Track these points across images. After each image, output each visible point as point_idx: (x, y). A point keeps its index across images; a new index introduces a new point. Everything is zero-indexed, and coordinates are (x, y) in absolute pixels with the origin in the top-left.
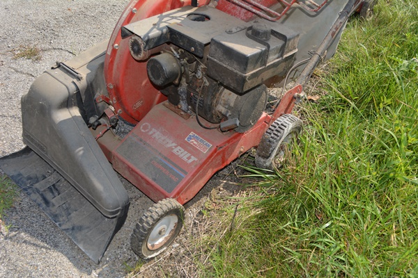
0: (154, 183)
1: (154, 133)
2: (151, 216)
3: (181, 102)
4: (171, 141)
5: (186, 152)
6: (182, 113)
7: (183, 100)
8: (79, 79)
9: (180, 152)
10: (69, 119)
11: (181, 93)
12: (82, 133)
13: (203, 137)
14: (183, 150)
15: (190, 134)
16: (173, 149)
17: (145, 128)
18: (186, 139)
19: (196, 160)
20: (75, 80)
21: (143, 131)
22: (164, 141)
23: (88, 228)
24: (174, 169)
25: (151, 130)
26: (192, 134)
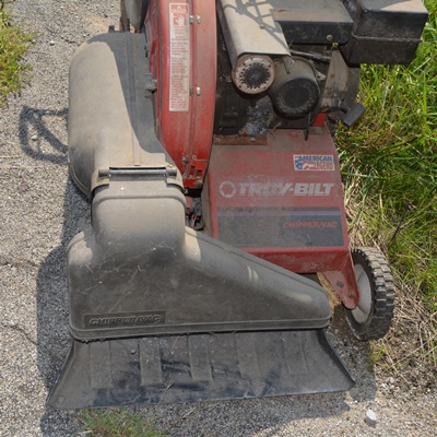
0: (313, 249)
1: (248, 188)
3: (248, 125)
4: (280, 185)
5: (312, 184)
6: (253, 139)
9: (305, 189)
13: (312, 153)
14: (306, 185)
15: (295, 159)
16: (292, 192)
17: (228, 190)
18: (296, 169)
20: (170, 180)
21: (228, 196)
22: (270, 189)
23: (280, 366)
24: (319, 214)
25: (239, 188)
26: (295, 157)
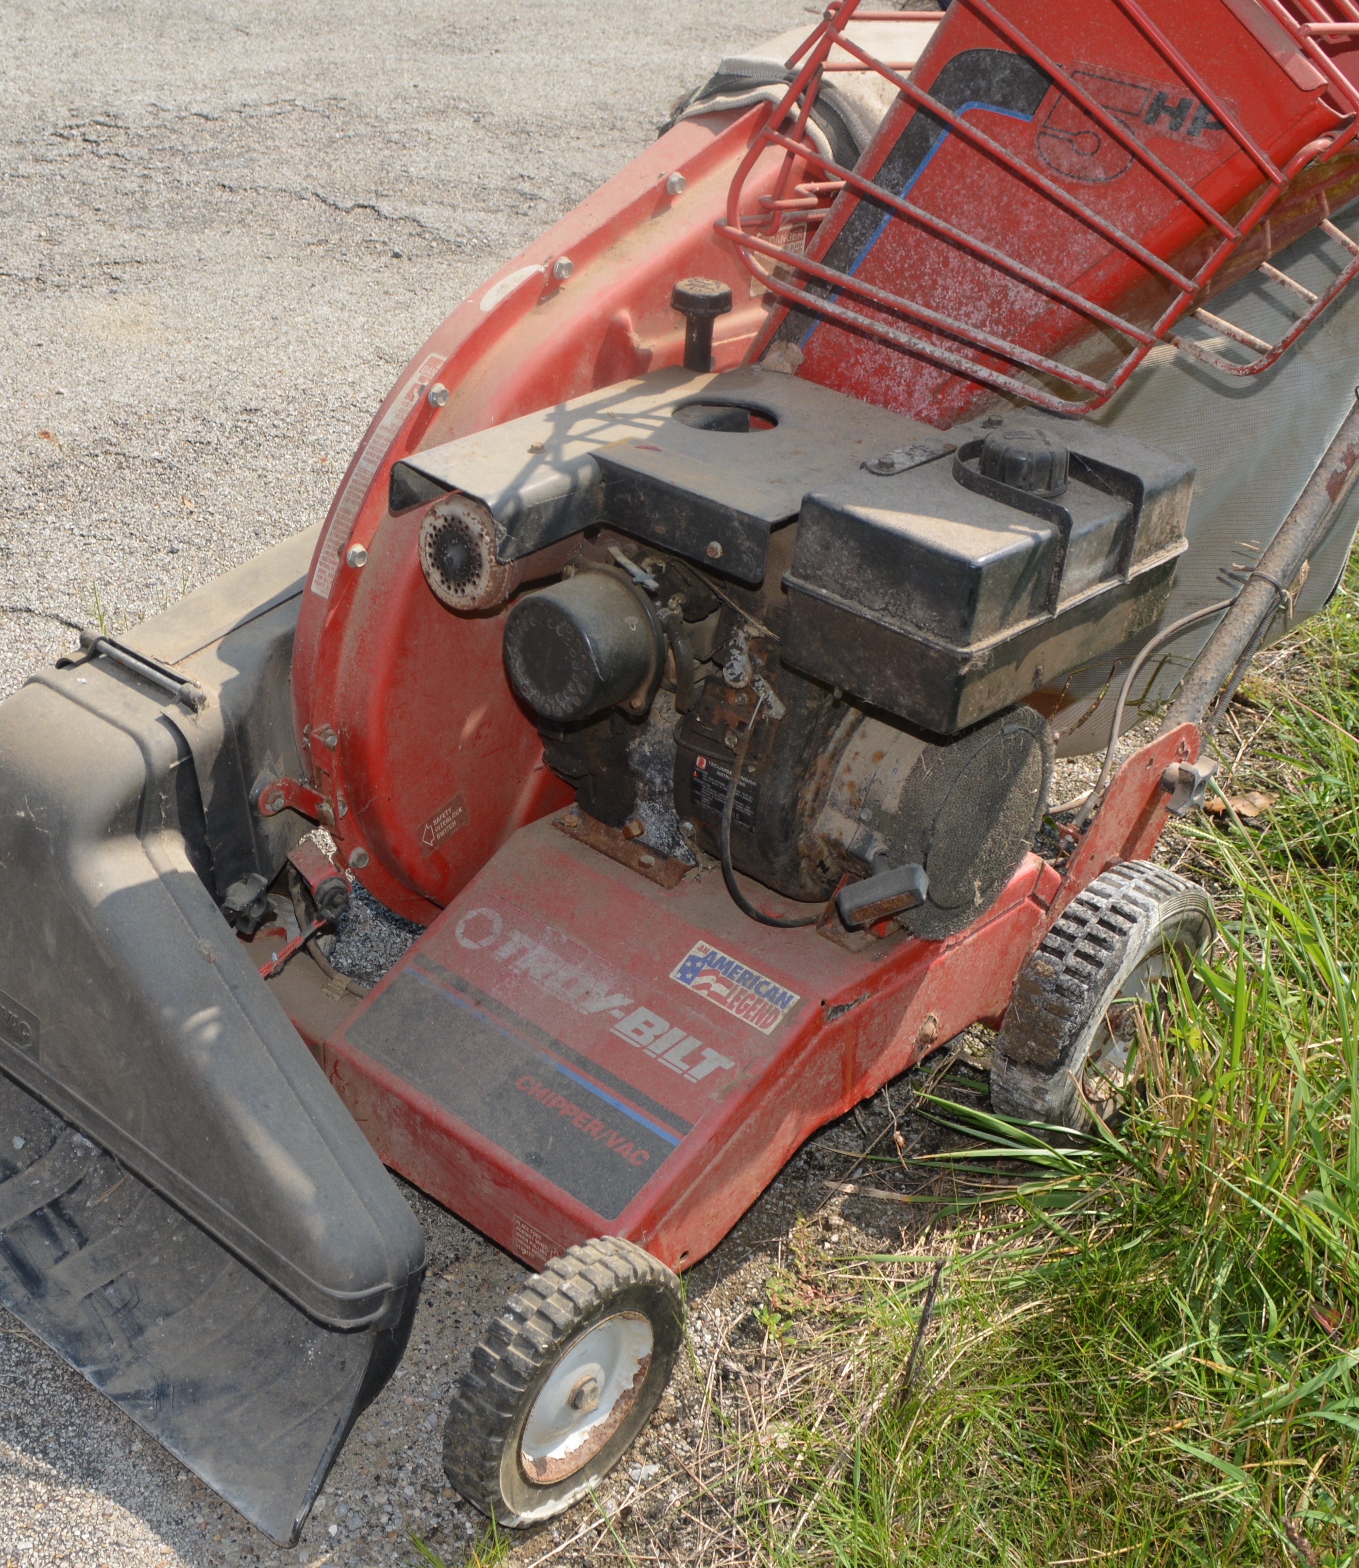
0: (533, 1176)
1: (522, 951)
2: (542, 1314)
3: (643, 808)
4: (604, 987)
5: (678, 1033)
6: (648, 859)
7: (651, 796)
8: (190, 704)
9: (649, 1033)
10: (146, 886)
11: (646, 762)
12: (206, 945)
13: (753, 962)
14: (661, 1024)
15: (694, 951)
16: (614, 1021)
17: (477, 929)
18: (674, 975)
19: (728, 1064)
20: (173, 711)
21: (467, 944)
22: (568, 984)
23: (229, 1388)
24: (629, 1110)
25: (504, 939)
26: (699, 949)
